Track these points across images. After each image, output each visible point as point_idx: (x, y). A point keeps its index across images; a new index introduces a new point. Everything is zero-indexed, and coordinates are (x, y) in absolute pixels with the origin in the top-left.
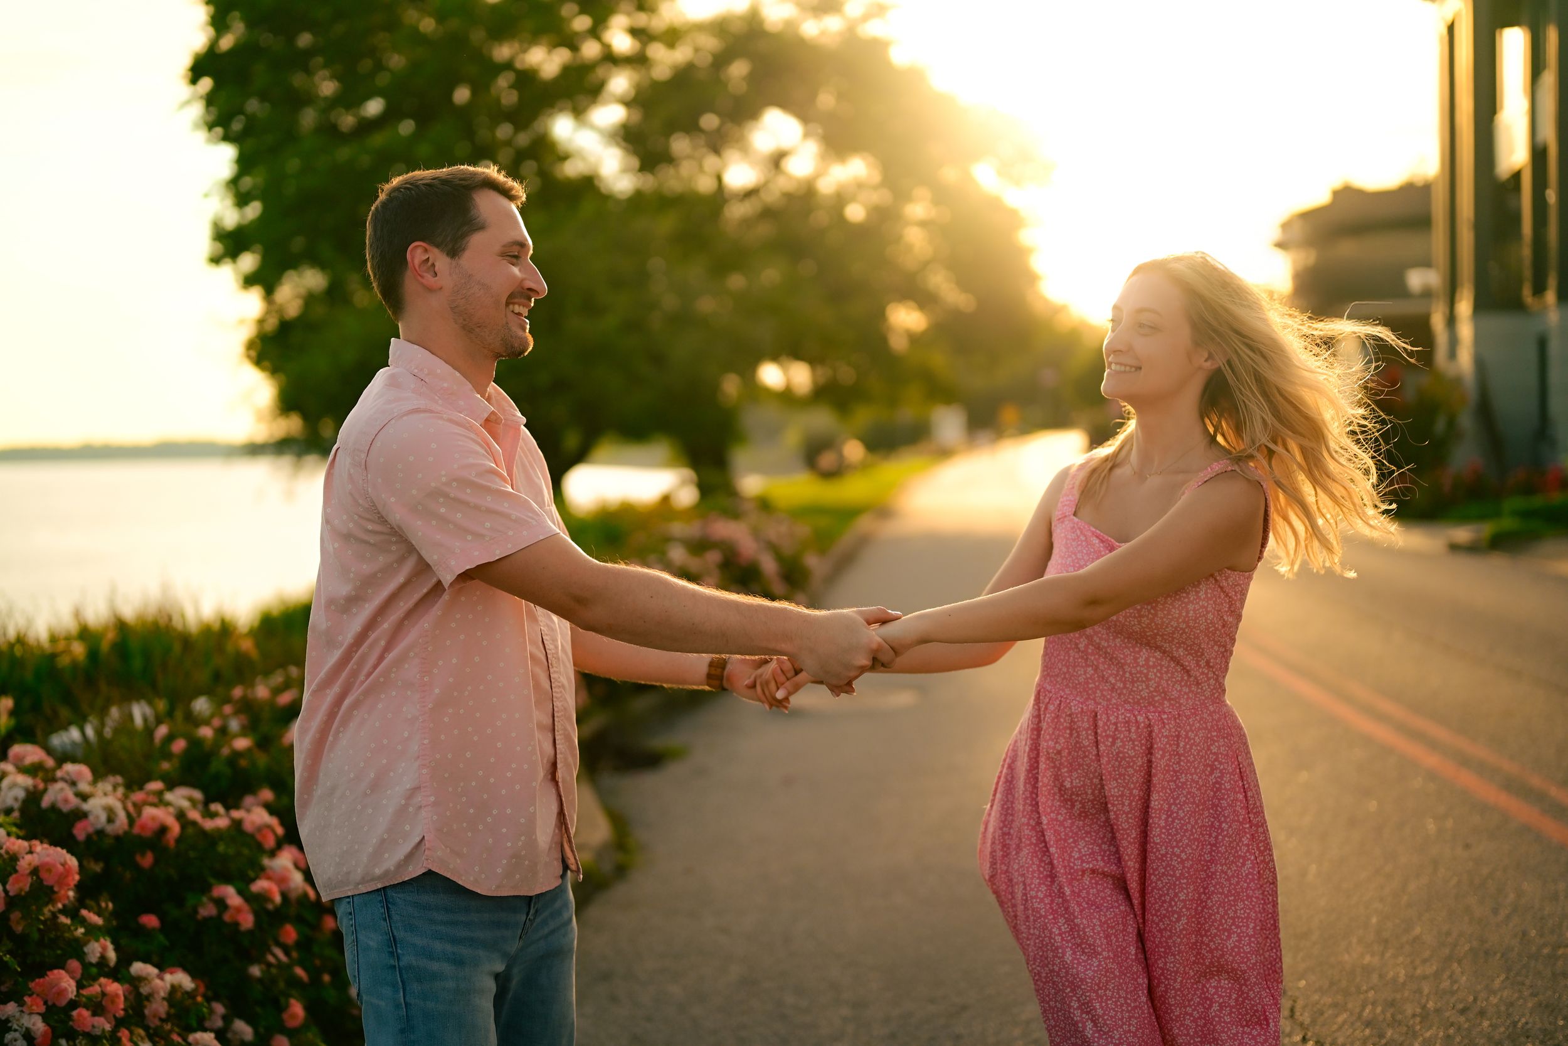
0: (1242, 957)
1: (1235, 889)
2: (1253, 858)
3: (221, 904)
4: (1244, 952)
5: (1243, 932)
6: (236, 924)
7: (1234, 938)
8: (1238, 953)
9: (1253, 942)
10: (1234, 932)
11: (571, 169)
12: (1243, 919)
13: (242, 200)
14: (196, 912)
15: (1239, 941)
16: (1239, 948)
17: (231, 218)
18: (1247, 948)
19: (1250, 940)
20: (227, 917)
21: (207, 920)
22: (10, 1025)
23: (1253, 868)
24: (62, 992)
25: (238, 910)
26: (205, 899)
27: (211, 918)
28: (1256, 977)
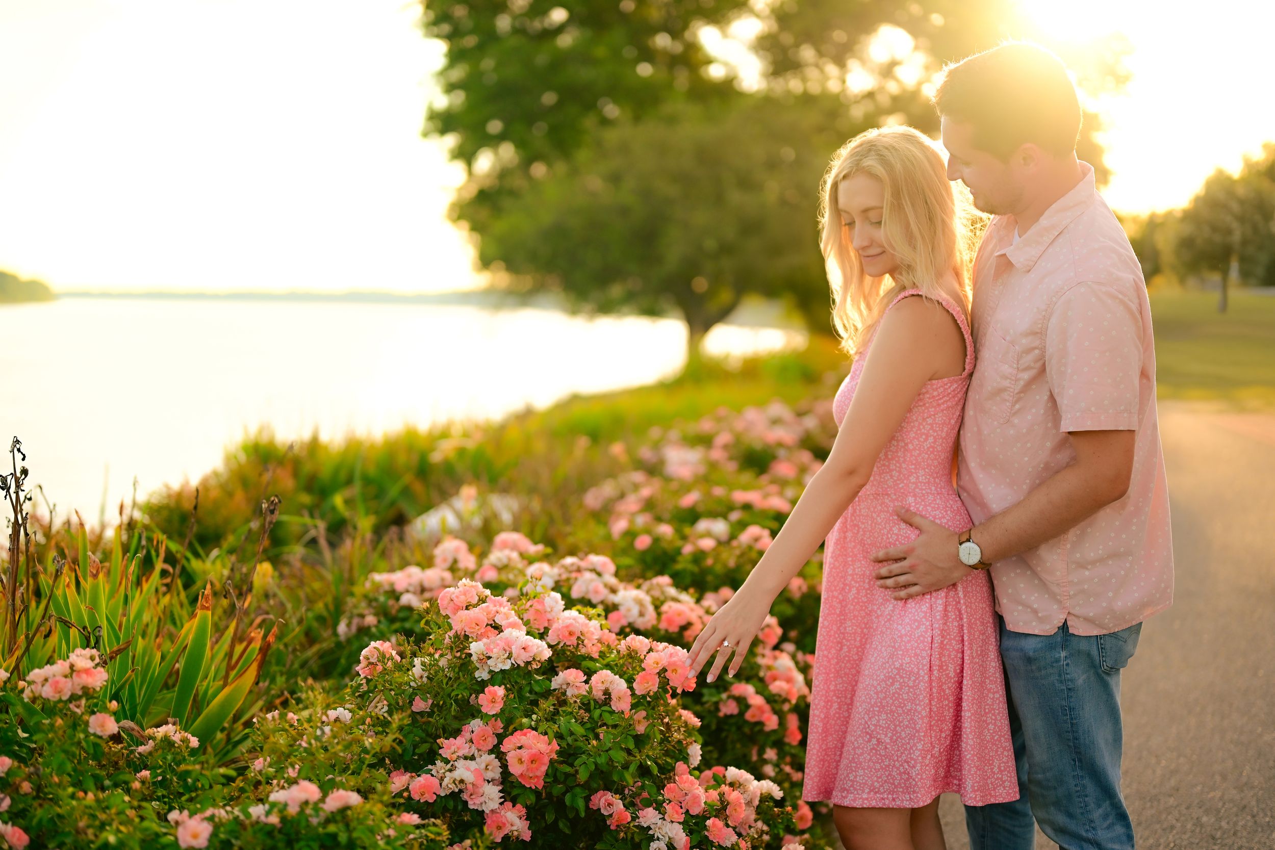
0: (900, 703)
1: (905, 646)
2: (928, 623)
3: (741, 701)
4: (903, 699)
5: (905, 683)
6: (760, 724)
7: (897, 685)
8: (897, 699)
9: (911, 692)
10: (897, 681)
11: (715, 72)
12: (907, 671)
13: (450, 88)
14: (717, 709)
15: (900, 689)
16: (899, 694)
17: (442, 102)
18: (905, 696)
19: (909, 690)
20: (748, 716)
21: (728, 717)
22: (651, 832)
23: (926, 632)
24: (696, 798)
25: (760, 709)
26: (724, 696)
27: (731, 716)
28: (908, 721)
